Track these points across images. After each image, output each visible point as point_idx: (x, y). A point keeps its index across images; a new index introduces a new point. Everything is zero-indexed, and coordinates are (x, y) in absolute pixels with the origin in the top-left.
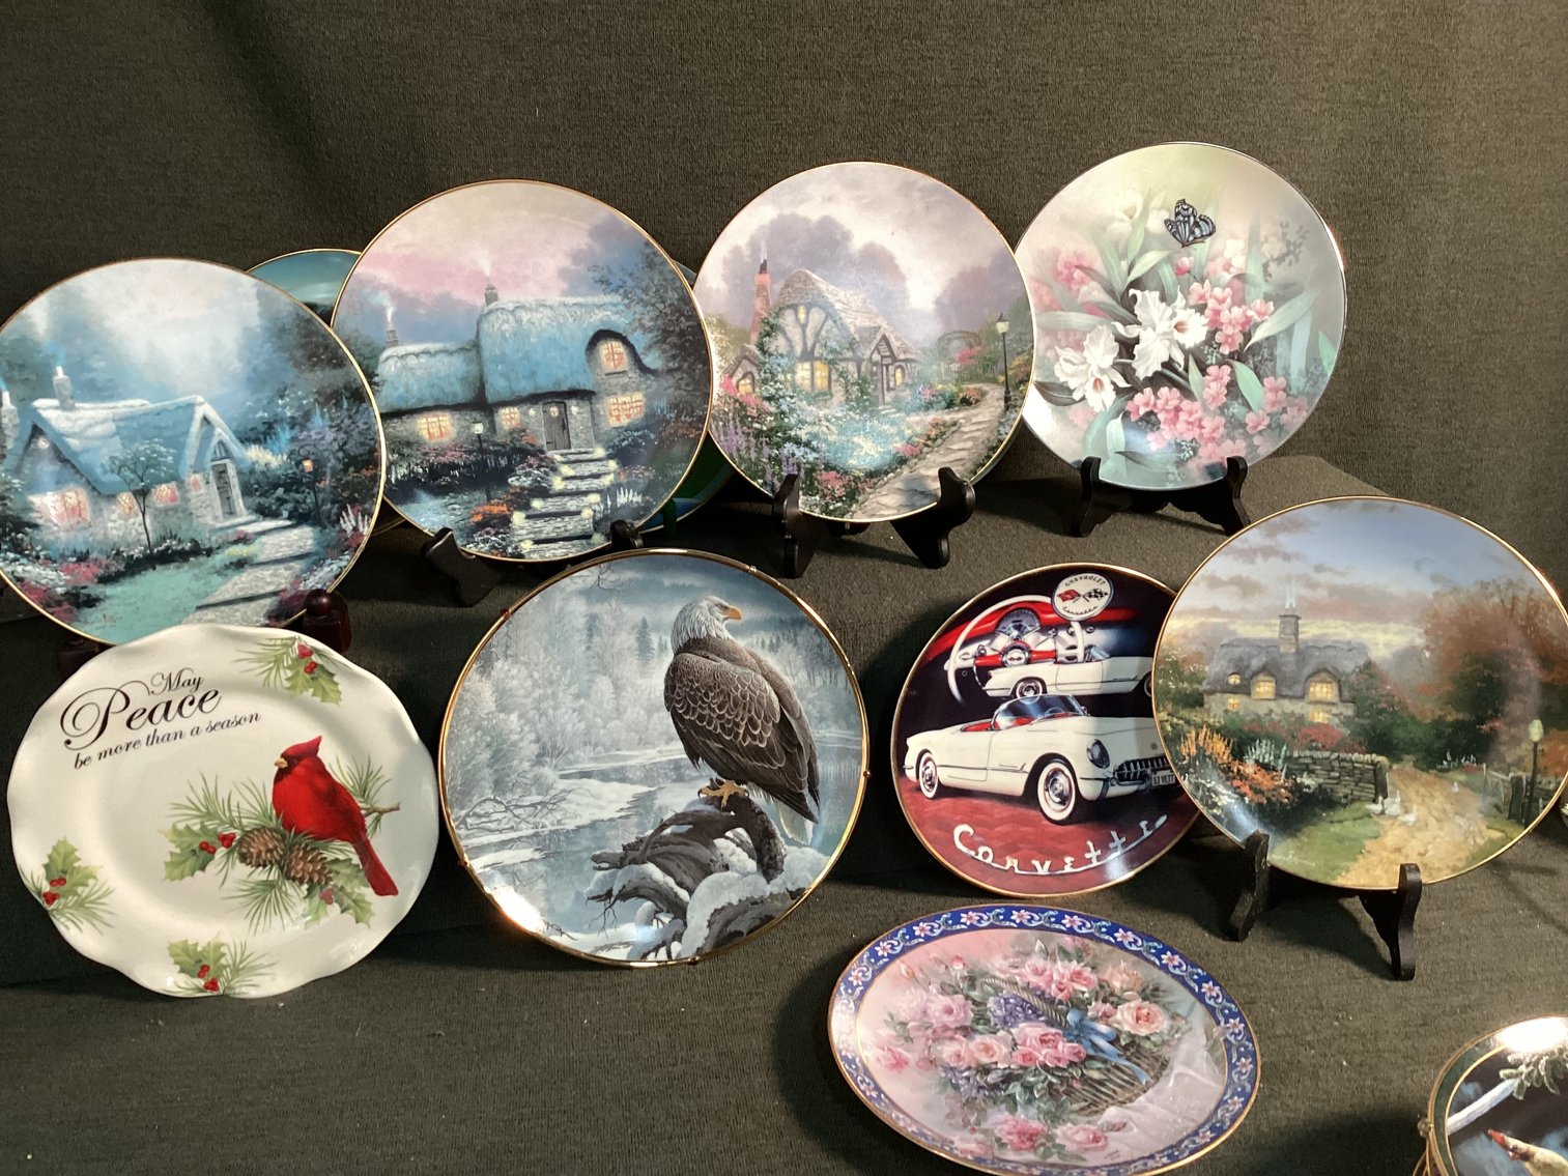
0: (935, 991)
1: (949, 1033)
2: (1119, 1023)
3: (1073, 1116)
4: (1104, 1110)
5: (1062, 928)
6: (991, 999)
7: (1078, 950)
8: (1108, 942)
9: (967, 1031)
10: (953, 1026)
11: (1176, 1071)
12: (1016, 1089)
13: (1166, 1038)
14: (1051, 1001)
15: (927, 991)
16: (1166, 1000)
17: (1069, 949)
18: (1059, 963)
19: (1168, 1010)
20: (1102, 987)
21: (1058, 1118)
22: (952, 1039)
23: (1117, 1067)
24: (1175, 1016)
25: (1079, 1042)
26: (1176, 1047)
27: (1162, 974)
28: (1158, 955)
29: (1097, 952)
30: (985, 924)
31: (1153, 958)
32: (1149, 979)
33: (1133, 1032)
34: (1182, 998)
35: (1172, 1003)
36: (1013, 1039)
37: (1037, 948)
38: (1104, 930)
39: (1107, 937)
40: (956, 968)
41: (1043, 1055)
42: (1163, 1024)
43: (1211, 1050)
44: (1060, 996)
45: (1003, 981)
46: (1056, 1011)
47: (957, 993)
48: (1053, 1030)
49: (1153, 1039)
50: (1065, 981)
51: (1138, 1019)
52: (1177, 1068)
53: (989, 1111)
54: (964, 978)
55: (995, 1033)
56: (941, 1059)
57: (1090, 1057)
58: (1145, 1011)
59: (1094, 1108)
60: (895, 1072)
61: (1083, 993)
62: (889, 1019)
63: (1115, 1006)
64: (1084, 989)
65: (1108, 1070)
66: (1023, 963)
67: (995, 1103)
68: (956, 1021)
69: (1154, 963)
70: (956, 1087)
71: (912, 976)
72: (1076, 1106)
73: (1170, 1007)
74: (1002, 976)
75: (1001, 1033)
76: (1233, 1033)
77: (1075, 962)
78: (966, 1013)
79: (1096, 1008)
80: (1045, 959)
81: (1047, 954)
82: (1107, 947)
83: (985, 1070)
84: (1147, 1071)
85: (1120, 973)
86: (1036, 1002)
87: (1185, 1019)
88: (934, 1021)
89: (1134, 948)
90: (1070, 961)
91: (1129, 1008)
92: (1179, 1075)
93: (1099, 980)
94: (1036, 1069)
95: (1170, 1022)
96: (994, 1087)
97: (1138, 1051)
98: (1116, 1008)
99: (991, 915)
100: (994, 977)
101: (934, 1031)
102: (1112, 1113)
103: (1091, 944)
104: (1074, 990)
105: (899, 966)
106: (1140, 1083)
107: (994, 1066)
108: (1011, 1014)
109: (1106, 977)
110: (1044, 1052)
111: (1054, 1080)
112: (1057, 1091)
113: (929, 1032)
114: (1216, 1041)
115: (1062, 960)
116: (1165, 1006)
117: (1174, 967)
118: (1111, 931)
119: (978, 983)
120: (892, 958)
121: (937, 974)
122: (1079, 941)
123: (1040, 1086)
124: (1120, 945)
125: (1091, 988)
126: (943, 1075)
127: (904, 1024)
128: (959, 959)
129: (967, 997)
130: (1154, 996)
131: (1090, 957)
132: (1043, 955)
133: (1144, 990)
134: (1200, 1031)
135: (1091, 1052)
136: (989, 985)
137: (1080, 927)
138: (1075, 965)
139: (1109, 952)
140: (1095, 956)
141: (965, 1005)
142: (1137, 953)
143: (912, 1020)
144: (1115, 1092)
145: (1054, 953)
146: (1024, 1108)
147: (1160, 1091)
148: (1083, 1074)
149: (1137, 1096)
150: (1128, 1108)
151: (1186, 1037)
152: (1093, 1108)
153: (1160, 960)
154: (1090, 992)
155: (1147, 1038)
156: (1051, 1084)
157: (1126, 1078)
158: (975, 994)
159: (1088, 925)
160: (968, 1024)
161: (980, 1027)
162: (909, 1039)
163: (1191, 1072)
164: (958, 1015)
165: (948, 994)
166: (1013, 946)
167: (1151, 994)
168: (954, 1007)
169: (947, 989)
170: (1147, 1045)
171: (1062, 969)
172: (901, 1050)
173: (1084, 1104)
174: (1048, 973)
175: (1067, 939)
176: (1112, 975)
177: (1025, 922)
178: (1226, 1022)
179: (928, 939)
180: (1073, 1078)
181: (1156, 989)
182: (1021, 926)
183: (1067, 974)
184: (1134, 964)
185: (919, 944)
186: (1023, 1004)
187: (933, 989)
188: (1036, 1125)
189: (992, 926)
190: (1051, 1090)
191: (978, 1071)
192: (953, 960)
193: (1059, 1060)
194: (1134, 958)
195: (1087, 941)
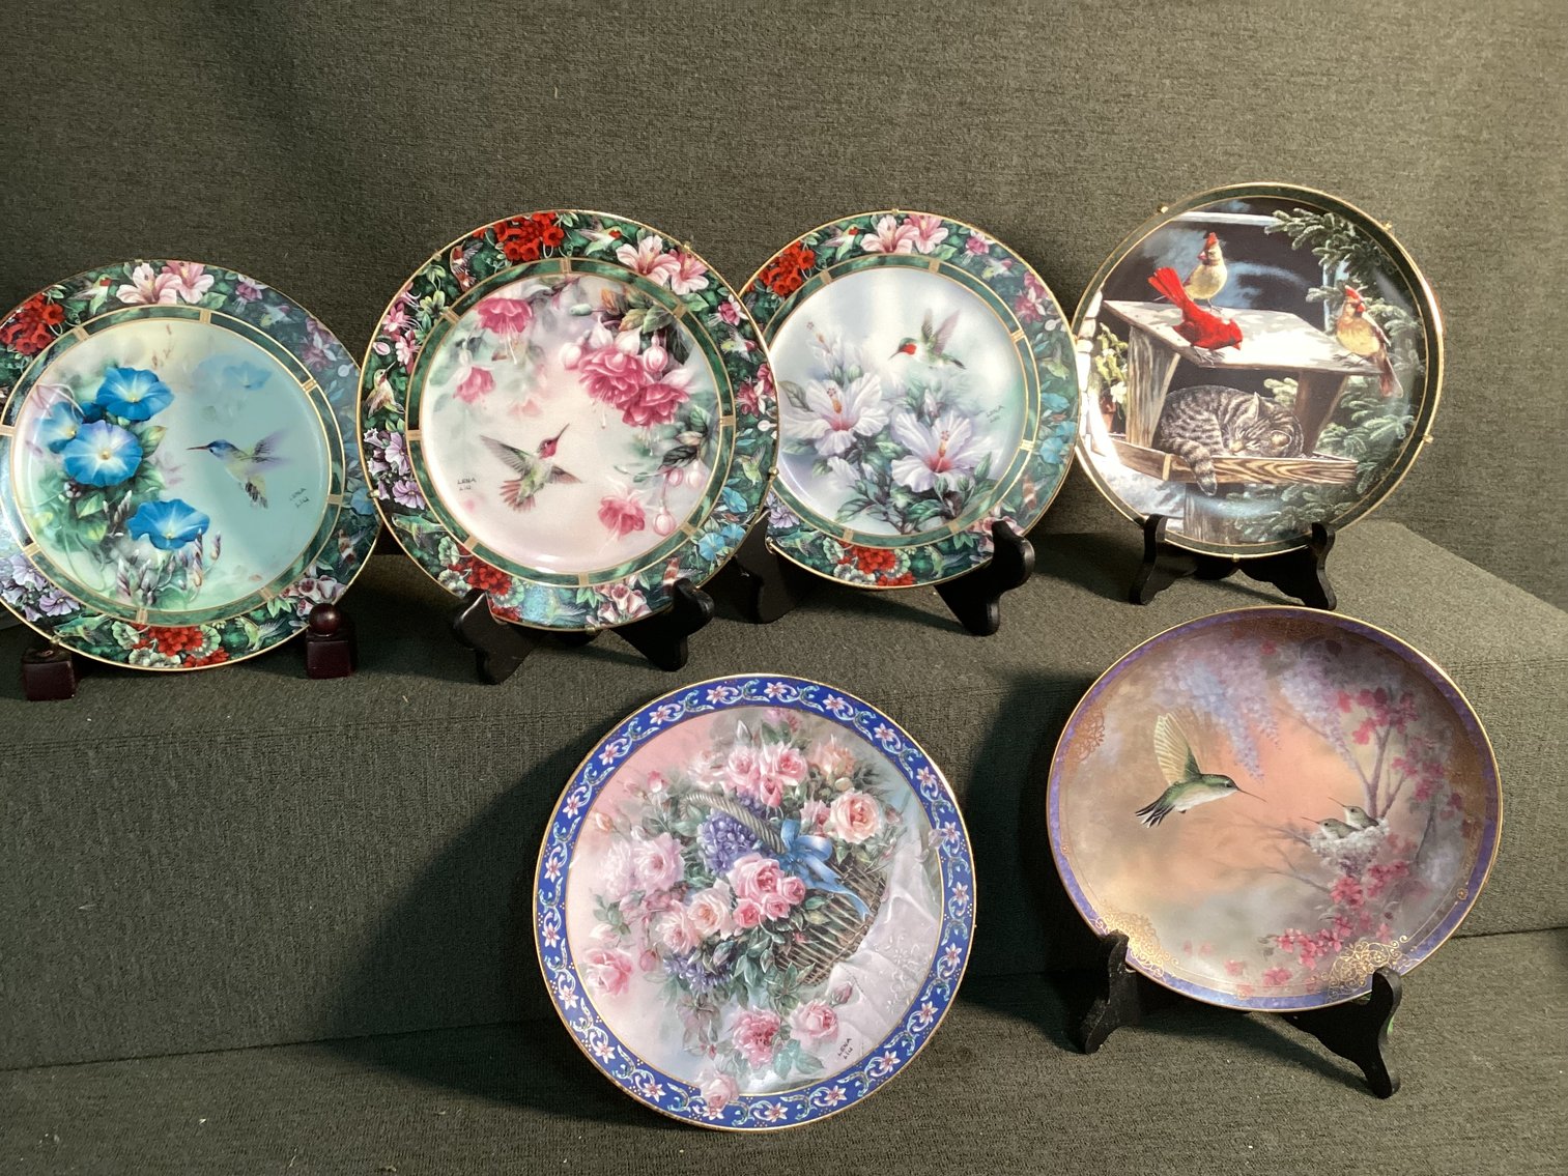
0: (638, 838)
1: (664, 899)
2: (833, 830)
3: (801, 991)
4: (829, 971)
5: (765, 699)
6: (700, 829)
7: (783, 724)
8: (816, 712)
9: (682, 890)
10: (666, 888)
11: (894, 896)
12: (743, 966)
13: (882, 844)
14: (762, 814)
15: (629, 840)
16: (880, 787)
17: (775, 726)
18: (765, 748)
19: (882, 801)
20: (813, 775)
21: (787, 996)
22: (669, 908)
23: (836, 901)
24: (889, 812)
25: (797, 873)
26: (891, 859)
27: (875, 752)
28: (871, 728)
29: (806, 727)
30: (678, 716)
31: (865, 731)
32: (861, 759)
33: (848, 841)
34: (894, 783)
35: (886, 792)
36: (731, 889)
37: (739, 732)
38: (811, 696)
39: (815, 705)
40: (655, 790)
41: (764, 903)
42: (877, 823)
43: (928, 862)
44: (771, 802)
45: (707, 793)
46: (769, 827)
47: (661, 831)
48: (769, 862)
49: (869, 847)
50: (773, 774)
51: (852, 818)
52: (895, 891)
53: (722, 1010)
54: (666, 803)
55: (710, 885)
56: (663, 945)
57: (810, 894)
58: (858, 806)
59: (820, 971)
60: (621, 991)
61: (794, 789)
62: (599, 907)
63: (828, 801)
64: (794, 783)
65: (828, 907)
66: (726, 757)
67: (726, 996)
68: (668, 878)
69: (866, 738)
70: (684, 985)
71: (610, 825)
72: (803, 974)
73: (883, 797)
74: (706, 786)
75: (718, 883)
76: (949, 843)
77: (781, 743)
78: (676, 862)
79: (811, 809)
80: (749, 746)
81: (752, 738)
82: (815, 718)
83: (709, 947)
84: (864, 898)
85: (832, 753)
86: (747, 819)
87: (899, 815)
88: (645, 885)
89: (844, 718)
90: (776, 743)
91: (843, 803)
92: (897, 899)
93: (811, 766)
94: (760, 929)
95: (886, 821)
96: (722, 971)
97: (855, 871)
98: (829, 806)
99: (683, 702)
100: (698, 791)
101: (649, 903)
102: (838, 973)
103: (798, 715)
104: (785, 787)
105: (595, 819)
106: (860, 920)
107: (717, 939)
108: (723, 849)
109: (816, 760)
110: (763, 901)
111: (779, 941)
112: (782, 956)
113: (644, 904)
114: (932, 851)
115: (767, 744)
116: (878, 797)
117: (889, 743)
118: (820, 696)
119: (682, 807)
120: (584, 812)
121: (636, 809)
122: (785, 713)
123: (765, 955)
124: (829, 715)
125: (802, 779)
126: (668, 970)
127: (615, 906)
128: (655, 775)
129: (674, 834)
130: (870, 783)
131: (797, 733)
132: (747, 740)
133: (856, 775)
134: (915, 833)
135: (810, 885)
136: (694, 805)
137: (784, 696)
138: (782, 749)
139: (818, 724)
140: (803, 732)
141: (674, 848)
142: (848, 725)
143: (622, 896)
144: (837, 939)
145: (757, 735)
146: (756, 993)
147: (880, 929)
148: (805, 922)
149: (858, 941)
150: (851, 962)
151: (902, 841)
152: (819, 974)
153: (874, 733)
154: (801, 786)
155: (863, 847)
156: (776, 947)
157: (847, 915)
158: (681, 826)
159: (794, 692)
160: (681, 878)
161: (694, 880)
162: (624, 928)
163: (908, 897)
164: (669, 868)
165: (654, 836)
166: (713, 737)
167: (864, 780)
168: (663, 855)
169: (653, 829)
170: (863, 858)
171: (768, 756)
172: (620, 951)
173: (810, 968)
174: (753, 767)
175: (771, 712)
176: (822, 756)
177: (723, 700)
178: (942, 826)
179: (618, 763)
180: (796, 931)
181: (869, 773)
182: (719, 706)
183: (774, 761)
184: (845, 738)
185: (611, 775)
186: (736, 828)
187: (635, 834)
188: (769, 1016)
189: (687, 717)
190: (778, 959)
191: (703, 951)
192: (649, 781)
193: (779, 906)
194: (844, 731)
195: (793, 712)
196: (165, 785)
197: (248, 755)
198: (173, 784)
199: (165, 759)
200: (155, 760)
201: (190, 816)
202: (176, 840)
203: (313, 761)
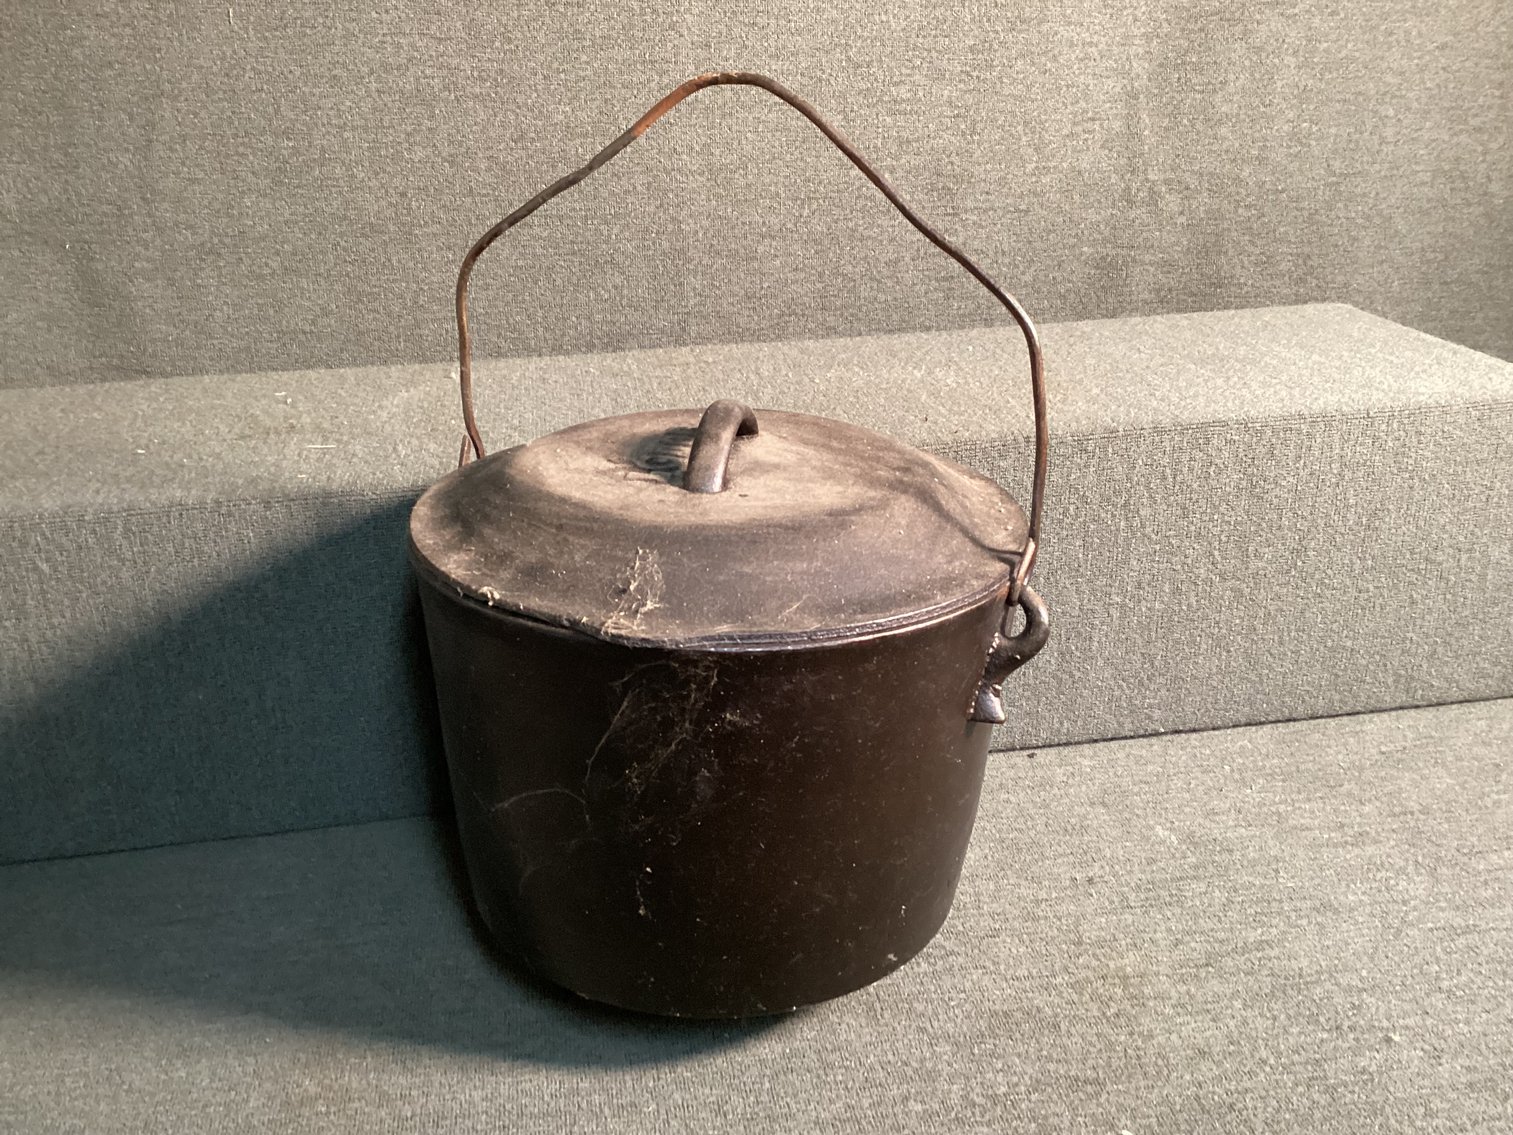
196: (36, 569)
197: (118, 534)
198: (45, 567)
199: (33, 542)
200: (24, 544)
201: (67, 602)
202: (53, 627)
203: (186, 541)
